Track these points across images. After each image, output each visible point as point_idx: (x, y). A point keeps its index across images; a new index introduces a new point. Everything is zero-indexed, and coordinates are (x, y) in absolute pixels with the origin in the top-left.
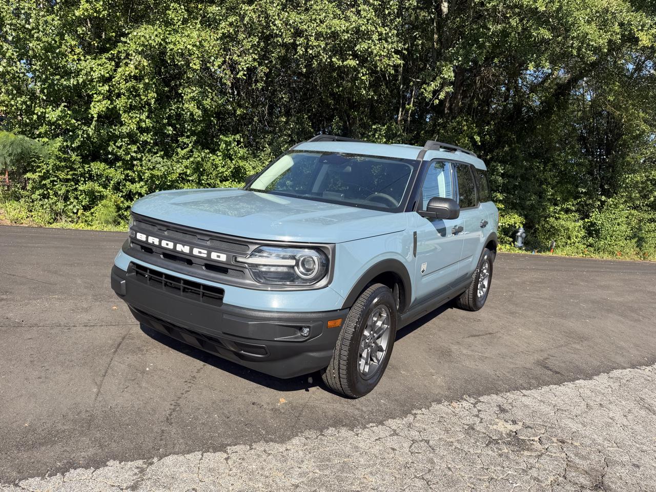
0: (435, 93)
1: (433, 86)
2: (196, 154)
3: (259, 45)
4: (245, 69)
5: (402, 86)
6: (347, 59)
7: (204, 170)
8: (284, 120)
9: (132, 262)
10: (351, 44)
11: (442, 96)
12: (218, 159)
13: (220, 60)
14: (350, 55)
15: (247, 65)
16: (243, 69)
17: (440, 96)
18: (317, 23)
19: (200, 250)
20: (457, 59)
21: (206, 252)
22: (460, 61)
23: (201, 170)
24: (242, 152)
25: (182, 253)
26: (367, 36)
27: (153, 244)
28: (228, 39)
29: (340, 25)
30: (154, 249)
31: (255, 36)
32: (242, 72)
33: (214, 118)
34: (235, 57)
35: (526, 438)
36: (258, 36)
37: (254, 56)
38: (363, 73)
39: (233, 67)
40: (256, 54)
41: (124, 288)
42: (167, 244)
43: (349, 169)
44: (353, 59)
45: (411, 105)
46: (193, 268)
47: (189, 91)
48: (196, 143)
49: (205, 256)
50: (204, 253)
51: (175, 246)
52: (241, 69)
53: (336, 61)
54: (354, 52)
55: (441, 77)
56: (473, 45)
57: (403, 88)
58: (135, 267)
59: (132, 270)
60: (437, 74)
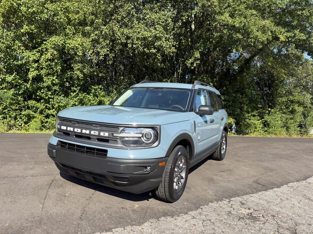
0: (192, 64)
1: (191, 61)
2: (80, 95)
3: (110, 44)
4: (103, 55)
6: (151, 49)
8: (122, 78)
9: (59, 141)
10: (153, 43)
11: (195, 65)
12: (91, 97)
13: (91, 51)
14: (152, 47)
15: (104, 53)
17: (194, 65)
18: (137, 33)
19: (95, 132)
20: (201, 49)
21: (97, 132)
22: (202, 49)
23: (83, 102)
24: (103, 93)
25: (85, 134)
26: (159, 39)
27: (70, 131)
28: (95, 42)
29: (147, 34)
30: (70, 133)
31: (107, 40)
33: (89, 78)
34: (99, 50)
35: (256, 216)
36: (109, 40)
38: (159, 55)
39: (98, 54)
40: (108, 48)
41: (55, 154)
42: (78, 130)
43: (160, 94)
44: (154, 49)
45: (180, 70)
46: (91, 141)
47: (77, 66)
48: (80, 90)
49: (97, 134)
50: (97, 133)
51: (82, 131)
52: (101, 55)
53: (146, 50)
54: (154, 46)
55: (194, 57)
56: (207, 42)
57: (176, 63)
58: (60, 143)
59: (58, 145)
60: (192, 55)
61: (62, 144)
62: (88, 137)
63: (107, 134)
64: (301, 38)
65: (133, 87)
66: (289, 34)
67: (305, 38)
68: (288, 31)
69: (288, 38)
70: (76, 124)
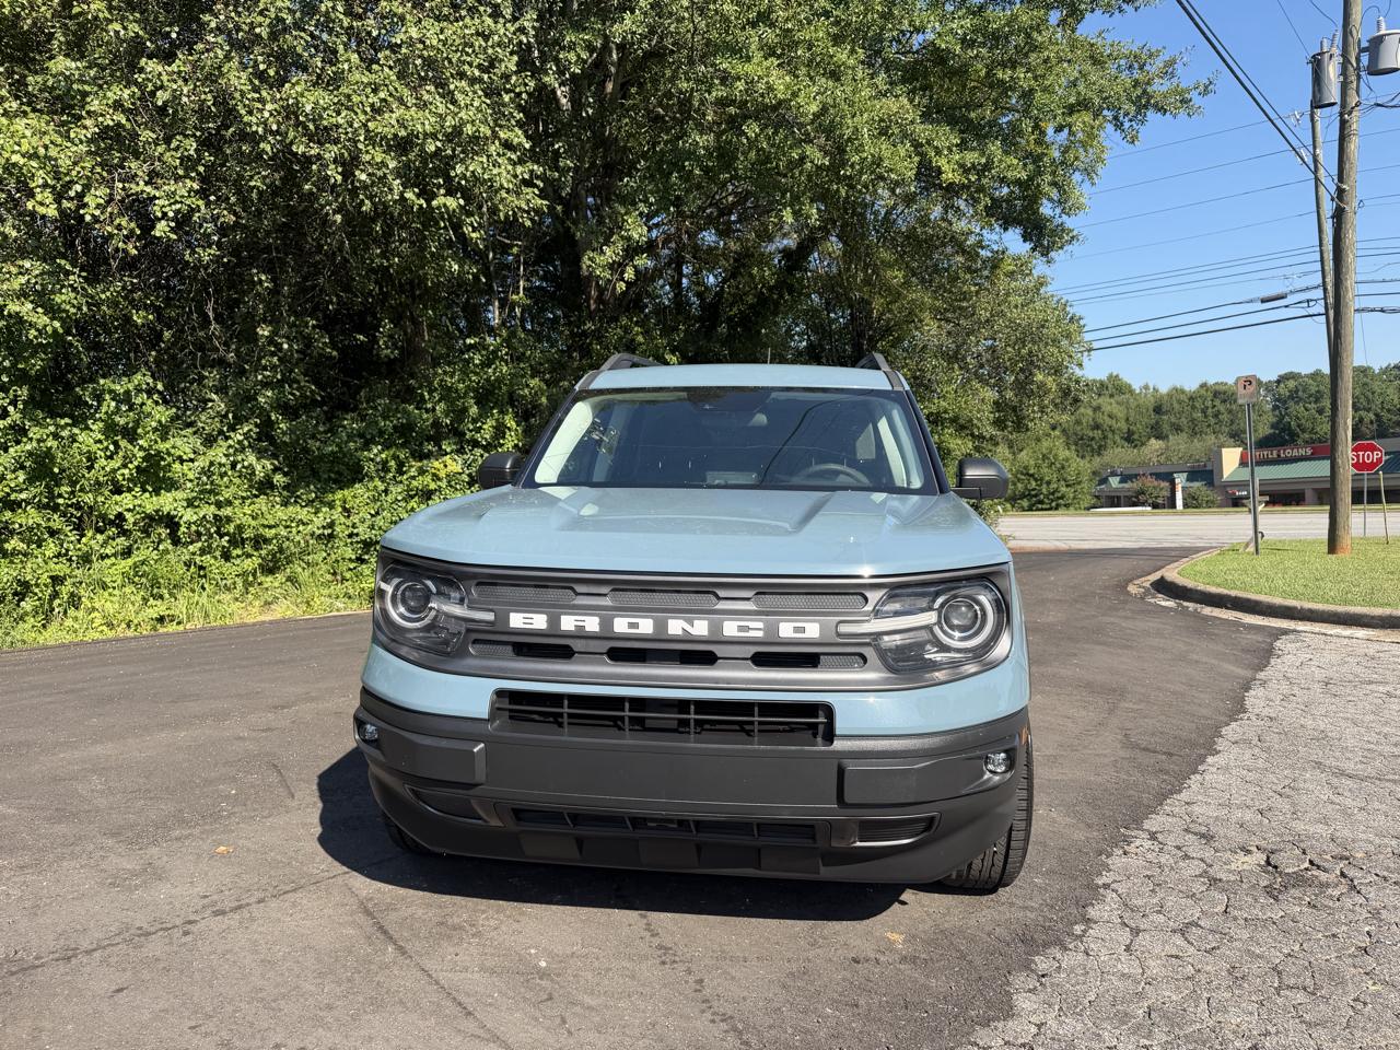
0: (617, 267)
1: (610, 254)
2: (35, 432)
3: (200, 159)
4: (171, 214)
5: (491, 255)
6: (436, 196)
7: (62, 471)
8: (266, 333)
9: (500, 693)
10: (444, 164)
11: (629, 274)
12: (89, 439)
13: (103, 191)
14: (439, 186)
15: (178, 206)
16: (165, 214)
17: (626, 275)
18: (365, 113)
19: (745, 623)
20: (646, 201)
21: (761, 625)
22: (651, 204)
23: (56, 470)
24: (162, 414)
25: (687, 639)
26: (475, 144)
27: (576, 633)
28: (114, 142)
29: (424, 122)
30: (577, 645)
31: (186, 136)
32: (163, 223)
33: (74, 336)
34: (140, 187)
36: (194, 135)
37: (189, 183)
38: (472, 225)
39: (139, 208)
40: (192, 179)
41: (483, 764)
42: (633, 625)
44: (450, 193)
45: (521, 294)
47: (14, 270)
48: (32, 403)
50: (756, 629)
51: (661, 626)
52: (159, 215)
53: (414, 198)
54: (448, 179)
55: (622, 237)
56: (672, 174)
57: (494, 258)
58: (506, 704)
60: (611, 230)
61: (514, 705)
62: (698, 656)
63: (812, 630)
64: (1009, 174)
65: (595, 385)
66: (971, 157)
67: (1024, 175)
68: (963, 146)
69: (966, 171)
70: (605, 595)
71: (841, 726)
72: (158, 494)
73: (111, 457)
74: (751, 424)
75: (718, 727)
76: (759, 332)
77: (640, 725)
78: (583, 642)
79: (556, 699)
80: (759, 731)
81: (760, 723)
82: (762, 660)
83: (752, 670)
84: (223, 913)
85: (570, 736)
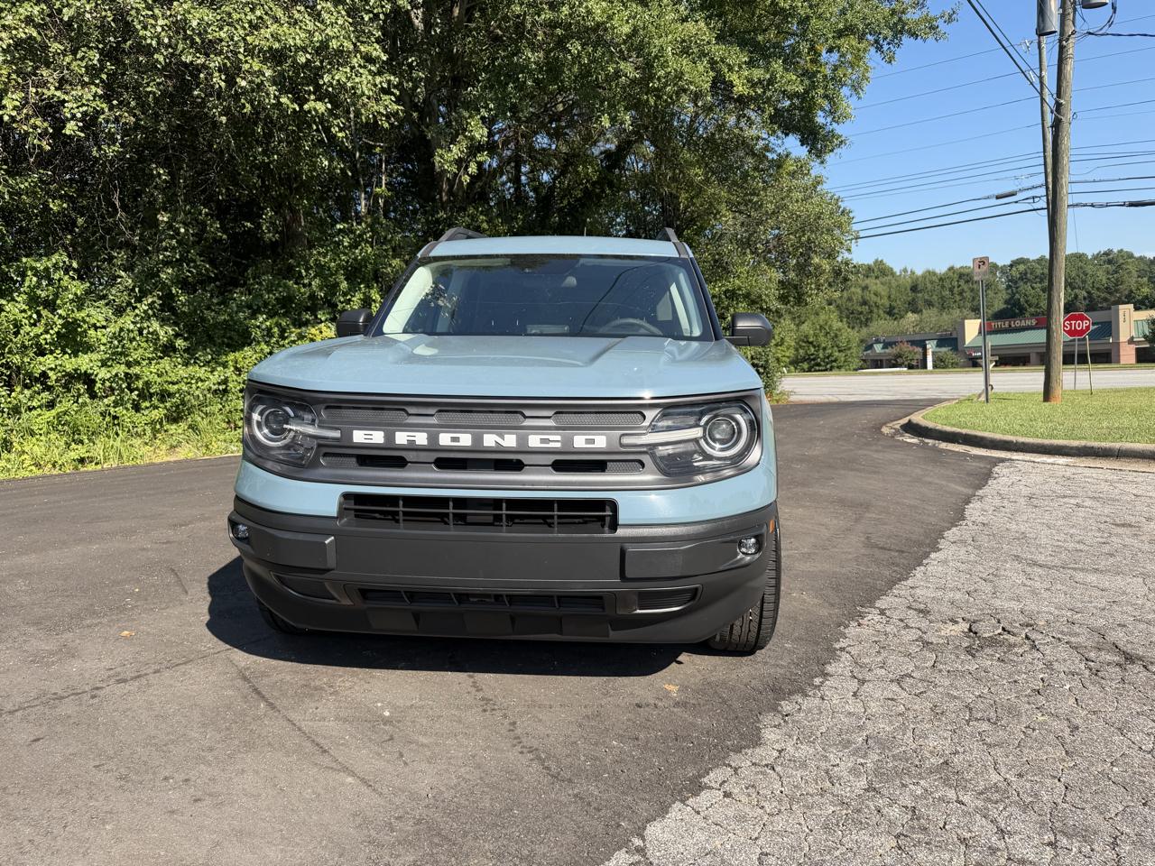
0: (462, 163)
1: (456, 151)
3: (102, 67)
4: (79, 115)
5: (358, 154)
6: (307, 101)
8: (165, 219)
9: (346, 496)
10: (314, 74)
11: (473, 168)
12: (19, 309)
13: (19, 95)
14: (310, 93)
15: (85, 108)
16: (74, 116)
17: (470, 170)
18: (244, 28)
19: (546, 437)
20: (486, 107)
21: (558, 437)
22: (491, 110)
24: (78, 288)
25: (499, 450)
26: (340, 57)
27: (409, 447)
28: (27, 53)
29: (295, 37)
30: (409, 456)
31: (90, 48)
32: (73, 123)
34: (51, 91)
35: (991, 634)
36: (97, 48)
37: (94, 89)
38: (338, 126)
39: (50, 110)
40: (97, 85)
41: (334, 554)
42: (455, 439)
44: (319, 99)
45: (384, 188)
46: (528, 474)
49: (558, 445)
50: (555, 441)
51: (478, 440)
52: (69, 116)
53: (288, 102)
54: (318, 87)
55: (466, 137)
56: (508, 84)
57: (360, 157)
58: (351, 505)
59: (343, 511)
60: (457, 131)
61: (358, 505)
62: (508, 463)
63: (601, 442)
64: (789, 88)
66: (758, 73)
67: (801, 89)
68: (751, 64)
69: (754, 85)
70: (432, 415)
71: (623, 517)
72: (76, 356)
73: (35, 325)
74: (563, 285)
75: (525, 521)
76: (586, 221)
77: (461, 519)
78: (414, 453)
79: (393, 500)
80: (559, 523)
81: (559, 517)
82: (560, 466)
83: (552, 474)
84: (125, 681)
85: (405, 529)
